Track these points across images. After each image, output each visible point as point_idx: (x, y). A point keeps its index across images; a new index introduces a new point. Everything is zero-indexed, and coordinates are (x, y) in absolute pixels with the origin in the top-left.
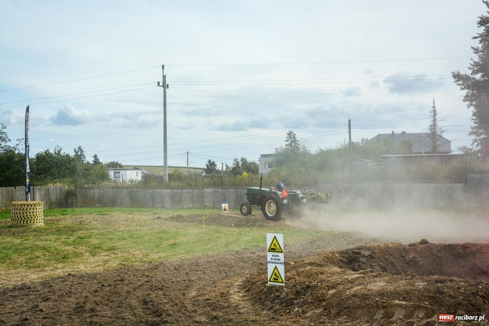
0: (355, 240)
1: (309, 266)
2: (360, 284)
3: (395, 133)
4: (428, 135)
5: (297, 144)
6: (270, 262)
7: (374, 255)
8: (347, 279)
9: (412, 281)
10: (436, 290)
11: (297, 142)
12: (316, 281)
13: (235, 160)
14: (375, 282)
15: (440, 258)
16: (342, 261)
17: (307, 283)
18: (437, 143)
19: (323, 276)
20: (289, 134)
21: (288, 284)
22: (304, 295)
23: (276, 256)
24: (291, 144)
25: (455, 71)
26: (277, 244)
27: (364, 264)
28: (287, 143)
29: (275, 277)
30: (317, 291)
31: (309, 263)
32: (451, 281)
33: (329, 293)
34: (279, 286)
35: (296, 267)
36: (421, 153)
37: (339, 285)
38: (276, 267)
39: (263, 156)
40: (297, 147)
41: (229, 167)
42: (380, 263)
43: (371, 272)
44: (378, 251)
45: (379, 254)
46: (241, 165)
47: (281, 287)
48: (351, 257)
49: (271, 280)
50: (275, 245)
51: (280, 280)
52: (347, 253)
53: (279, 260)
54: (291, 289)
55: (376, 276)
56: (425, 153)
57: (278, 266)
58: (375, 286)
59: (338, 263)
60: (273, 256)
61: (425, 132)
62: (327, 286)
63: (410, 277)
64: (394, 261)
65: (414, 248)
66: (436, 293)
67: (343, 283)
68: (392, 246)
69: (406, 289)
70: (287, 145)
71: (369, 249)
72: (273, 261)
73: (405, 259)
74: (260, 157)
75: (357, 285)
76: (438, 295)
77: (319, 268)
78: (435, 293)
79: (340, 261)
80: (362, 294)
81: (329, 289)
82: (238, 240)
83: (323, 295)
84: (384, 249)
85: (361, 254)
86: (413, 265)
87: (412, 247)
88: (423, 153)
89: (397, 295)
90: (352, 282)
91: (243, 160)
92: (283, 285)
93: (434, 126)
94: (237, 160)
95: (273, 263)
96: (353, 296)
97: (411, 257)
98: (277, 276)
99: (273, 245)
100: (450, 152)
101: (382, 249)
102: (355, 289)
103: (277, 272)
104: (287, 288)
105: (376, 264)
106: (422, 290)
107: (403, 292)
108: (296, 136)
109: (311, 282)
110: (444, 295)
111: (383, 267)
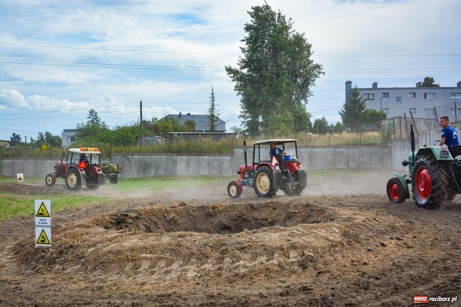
0: (136, 204)
1: (77, 228)
2: (117, 242)
3: (182, 114)
4: (208, 117)
5: (98, 121)
6: (37, 226)
7: (140, 217)
8: (106, 238)
9: (160, 237)
10: (176, 244)
11: (98, 119)
12: (80, 241)
13: (40, 134)
14: (129, 239)
15: (195, 217)
16: (111, 223)
17: (70, 243)
18: (215, 123)
19: (88, 236)
20: (90, 112)
21: (54, 245)
22: (66, 254)
23: (43, 220)
24: (93, 121)
25: (228, 65)
26: (44, 209)
27: (130, 224)
28: (89, 120)
29: (43, 239)
30: (79, 249)
31: (78, 225)
32: (190, 235)
33: (88, 251)
34: (46, 247)
35: (66, 229)
36: (202, 131)
37: (99, 243)
38: (43, 230)
39: (66, 131)
40: (98, 124)
41: (34, 140)
42: (145, 223)
43: (129, 231)
44: (143, 212)
45: (145, 216)
46: (45, 138)
47: (48, 248)
48: (120, 219)
49: (39, 242)
50: (42, 210)
51: (47, 242)
52: (116, 215)
53: (46, 223)
54: (57, 249)
55: (132, 234)
56: (205, 131)
57: (45, 229)
58: (129, 242)
59: (107, 224)
60: (40, 220)
61: (206, 114)
62: (88, 245)
63: (160, 234)
64: (157, 220)
65: (174, 209)
66: (177, 246)
67: (103, 242)
68: (156, 208)
69: (153, 244)
70: (89, 122)
71: (136, 211)
72: (41, 224)
73: (166, 219)
74: (63, 131)
75: (114, 243)
76: (177, 248)
77: (86, 229)
78: (175, 246)
79: (109, 222)
80: (116, 250)
81: (89, 247)
82: (29, 206)
83: (83, 253)
84: (149, 211)
85: (129, 216)
86: (173, 223)
87: (172, 209)
88: (204, 131)
89: (144, 249)
90: (111, 240)
91: (47, 134)
92: (50, 245)
93: (212, 109)
94: (42, 134)
95: (40, 226)
96: (109, 252)
97: (171, 217)
98: (44, 238)
99: (41, 210)
100: (225, 131)
101: (147, 211)
102: (112, 246)
103: (44, 235)
104: (53, 248)
105: (141, 224)
106: (166, 244)
107: (150, 247)
108: (97, 114)
109: (73, 243)
110: (183, 247)
111: (147, 226)
